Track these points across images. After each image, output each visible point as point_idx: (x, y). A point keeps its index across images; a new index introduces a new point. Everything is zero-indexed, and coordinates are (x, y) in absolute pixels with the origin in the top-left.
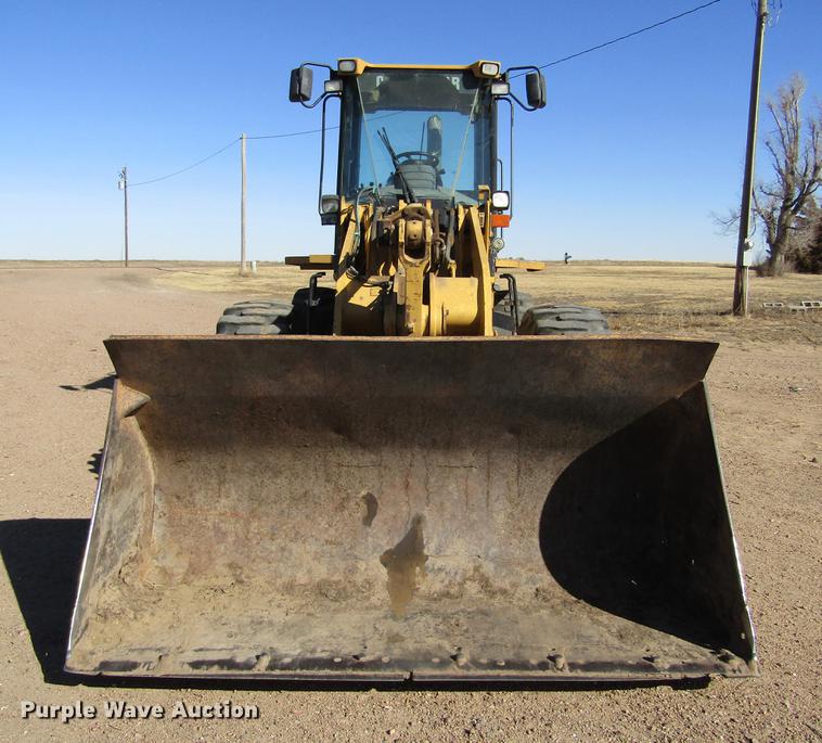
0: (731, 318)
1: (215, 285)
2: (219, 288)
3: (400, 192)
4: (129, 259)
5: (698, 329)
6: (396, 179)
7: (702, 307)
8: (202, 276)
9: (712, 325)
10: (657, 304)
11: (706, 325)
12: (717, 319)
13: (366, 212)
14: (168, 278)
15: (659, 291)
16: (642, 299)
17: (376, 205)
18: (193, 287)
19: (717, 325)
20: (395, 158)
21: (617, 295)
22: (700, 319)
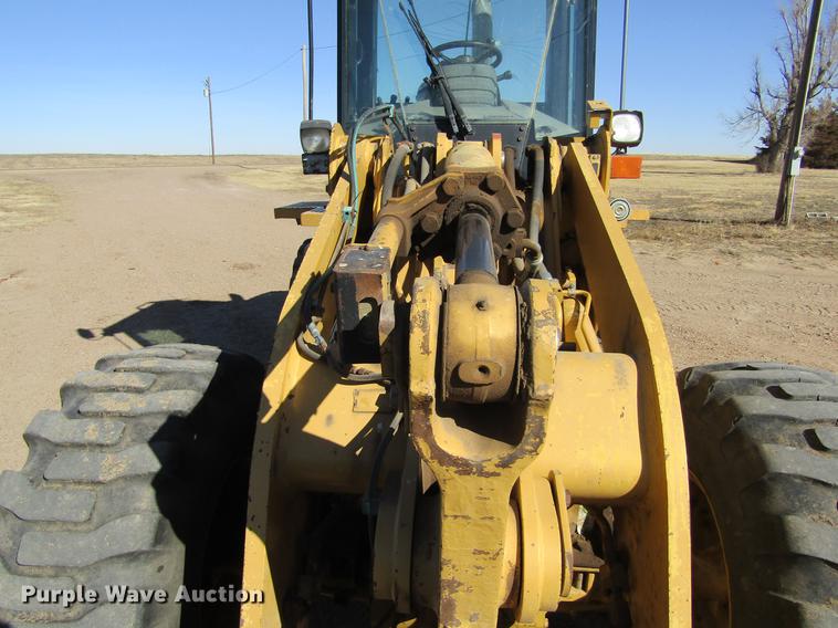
0: (774, 229)
1: (281, 183)
2: (284, 186)
3: (440, 112)
4: (216, 153)
5: (741, 241)
6: (434, 88)
7: (738, 213)
8: (272, 173)
9: (756, 236)
10: (689, 209)
11: (748, 236)
12: (759, 229)
13: (377, 153)
14: (242, 176)
15: (683, 193)
16: (672, 202)
17: (399, 138)
18: (262, 185)
19: (760, 237)
20: (430, 52)
21: (645, 197)
22: (742, 230)
